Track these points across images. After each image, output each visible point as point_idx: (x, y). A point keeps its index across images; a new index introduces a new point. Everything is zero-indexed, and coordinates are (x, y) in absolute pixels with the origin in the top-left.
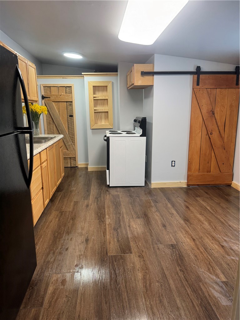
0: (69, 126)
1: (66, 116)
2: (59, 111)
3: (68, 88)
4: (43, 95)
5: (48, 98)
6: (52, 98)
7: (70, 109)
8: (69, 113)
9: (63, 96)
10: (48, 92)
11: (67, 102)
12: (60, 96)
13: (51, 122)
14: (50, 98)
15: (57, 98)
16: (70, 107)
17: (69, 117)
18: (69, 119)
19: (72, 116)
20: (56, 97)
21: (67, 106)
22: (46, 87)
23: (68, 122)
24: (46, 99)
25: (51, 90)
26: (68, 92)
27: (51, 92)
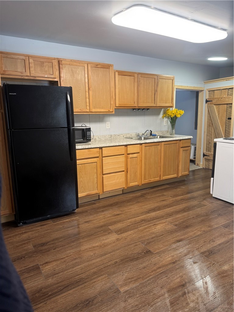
0: (227, 129)
1: (224, 119)
2: (219, 114)
3: (230, 90)
4: (206, 99)
5: (211, 101)
6: (214, 102)
7: (230, 111)
8: (228, 115)
9: (224, 99)
10: (212, 96)
11: (227, 104)
12: (222, 98)
13: (211, 125)
14: (212, 101)
16: (230, 109)
17: (227, 119)
18: (227, 122)
19: (230, 119)
20: (217, 100)
21: (228, 108)
22: (211, 92)
23: (226, 125)
24: (209, 102)
25: (214, 94)
26: (229, 94)
27: (214, 95)
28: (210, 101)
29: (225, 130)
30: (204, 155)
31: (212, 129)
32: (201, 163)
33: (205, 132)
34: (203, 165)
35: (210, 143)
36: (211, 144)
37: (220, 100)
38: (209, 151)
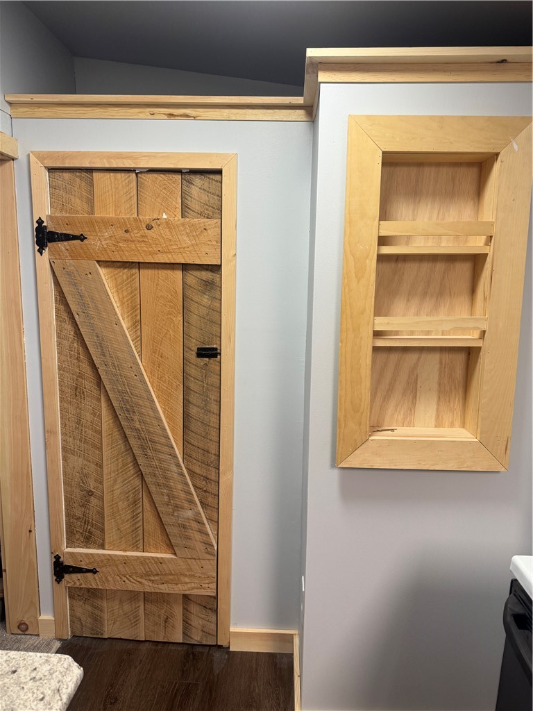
0: (194, 411)
1: (174, 353)
2: (136, 324)
3: (197, 180)
4: (40, 222)
5: (75, 238)
6: (98, 242)
7: (204, 311)
8: (194, 333)
9: (166, 233)
10: (78, 203)
11: (185, 267)
12: (149, 227)
13: (89, 385)
14: (82, 238)
15: (126, 240)
16: (205, 300)
17: (192, 356)
18: (193, 371)
19: (210, 353)
20: (121, 233)
21: (189, 293)
22: (67, 175)
23: (187, 390)
24: (62, 246)
25: (91, 192)
26: (195, 205)
27: (91, 202)
28: (67, 237)
29: (186, 416)
30: (61, 569)
31: (96, 414)
32: (46, 616)
33: (48, 432)
34: (58, 622)
35: (90, 493)
36: (101, 499)
37: (135, 234)
38: (88, 540)
